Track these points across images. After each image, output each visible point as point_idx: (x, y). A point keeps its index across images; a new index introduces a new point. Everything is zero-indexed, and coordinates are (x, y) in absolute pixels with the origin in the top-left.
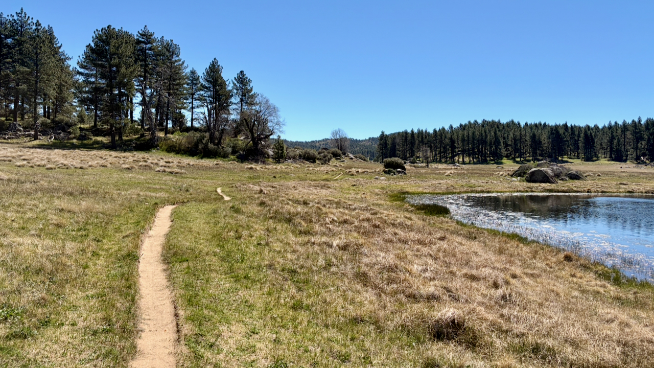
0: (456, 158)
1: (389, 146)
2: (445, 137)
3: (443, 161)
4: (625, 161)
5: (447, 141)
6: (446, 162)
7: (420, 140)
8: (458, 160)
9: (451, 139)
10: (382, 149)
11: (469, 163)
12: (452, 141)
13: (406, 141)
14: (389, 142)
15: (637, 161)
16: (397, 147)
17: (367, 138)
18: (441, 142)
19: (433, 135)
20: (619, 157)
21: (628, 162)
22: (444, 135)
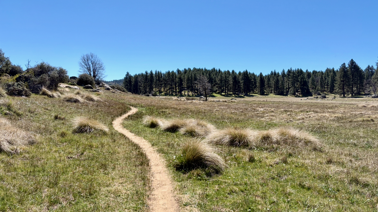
0: (183, 92)
1: (133, 83)
2: (176, 77)
3: (174, 94)
4: (286, 95)
5: (177, 80)
6: (176, 95)
7: (157, 78)
8: (185, 94)
9: (180, 78)
10: (127, 85)
11: (193, 96)
12: (181, 80)
13: (147, 80)
14: (133, 80)
15: (294, 95)
16: (139, 84)
17: (113, 80)
18: (173, 81)
19: (167, 75)
20: (281, 92)
21: (289, 95)
22: (175, 76)
